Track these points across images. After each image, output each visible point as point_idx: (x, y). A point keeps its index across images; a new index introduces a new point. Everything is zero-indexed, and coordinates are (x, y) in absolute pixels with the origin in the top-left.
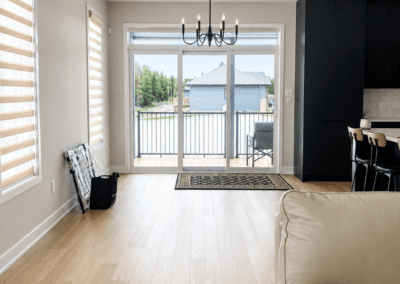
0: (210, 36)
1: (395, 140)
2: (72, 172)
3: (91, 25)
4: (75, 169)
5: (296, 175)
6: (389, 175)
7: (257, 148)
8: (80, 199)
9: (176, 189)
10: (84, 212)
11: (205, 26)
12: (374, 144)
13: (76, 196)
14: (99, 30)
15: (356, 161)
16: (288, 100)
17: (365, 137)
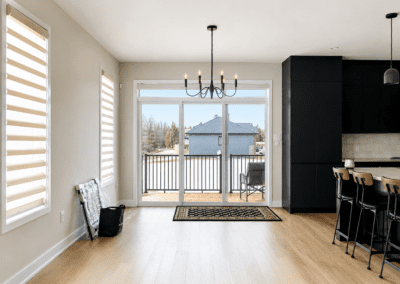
0: (212, 88)
1: (379, 179)
2: (82, 203)
3: (105, 80)
4: (85, 200)
5: (284, 208)
6: (374, 211)
7: (250, 185)
8: (89, 228)
9: (174, 220)
10: (92, 239)
11: (206, 82)
12: (361, 183)
13: (85, 225)
14: (111, 84)
15: (341, 198)
16: (276, 144)
17: (351, 176)
